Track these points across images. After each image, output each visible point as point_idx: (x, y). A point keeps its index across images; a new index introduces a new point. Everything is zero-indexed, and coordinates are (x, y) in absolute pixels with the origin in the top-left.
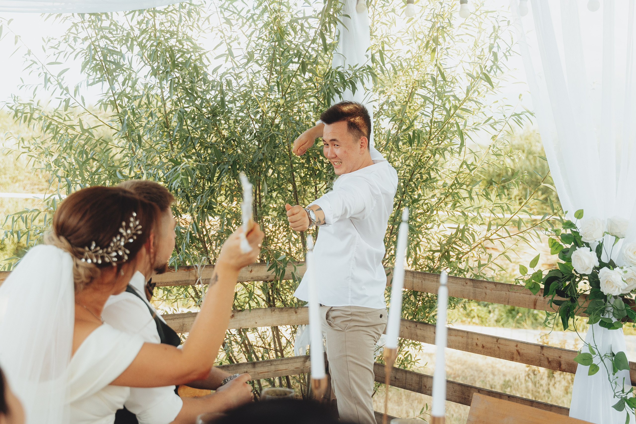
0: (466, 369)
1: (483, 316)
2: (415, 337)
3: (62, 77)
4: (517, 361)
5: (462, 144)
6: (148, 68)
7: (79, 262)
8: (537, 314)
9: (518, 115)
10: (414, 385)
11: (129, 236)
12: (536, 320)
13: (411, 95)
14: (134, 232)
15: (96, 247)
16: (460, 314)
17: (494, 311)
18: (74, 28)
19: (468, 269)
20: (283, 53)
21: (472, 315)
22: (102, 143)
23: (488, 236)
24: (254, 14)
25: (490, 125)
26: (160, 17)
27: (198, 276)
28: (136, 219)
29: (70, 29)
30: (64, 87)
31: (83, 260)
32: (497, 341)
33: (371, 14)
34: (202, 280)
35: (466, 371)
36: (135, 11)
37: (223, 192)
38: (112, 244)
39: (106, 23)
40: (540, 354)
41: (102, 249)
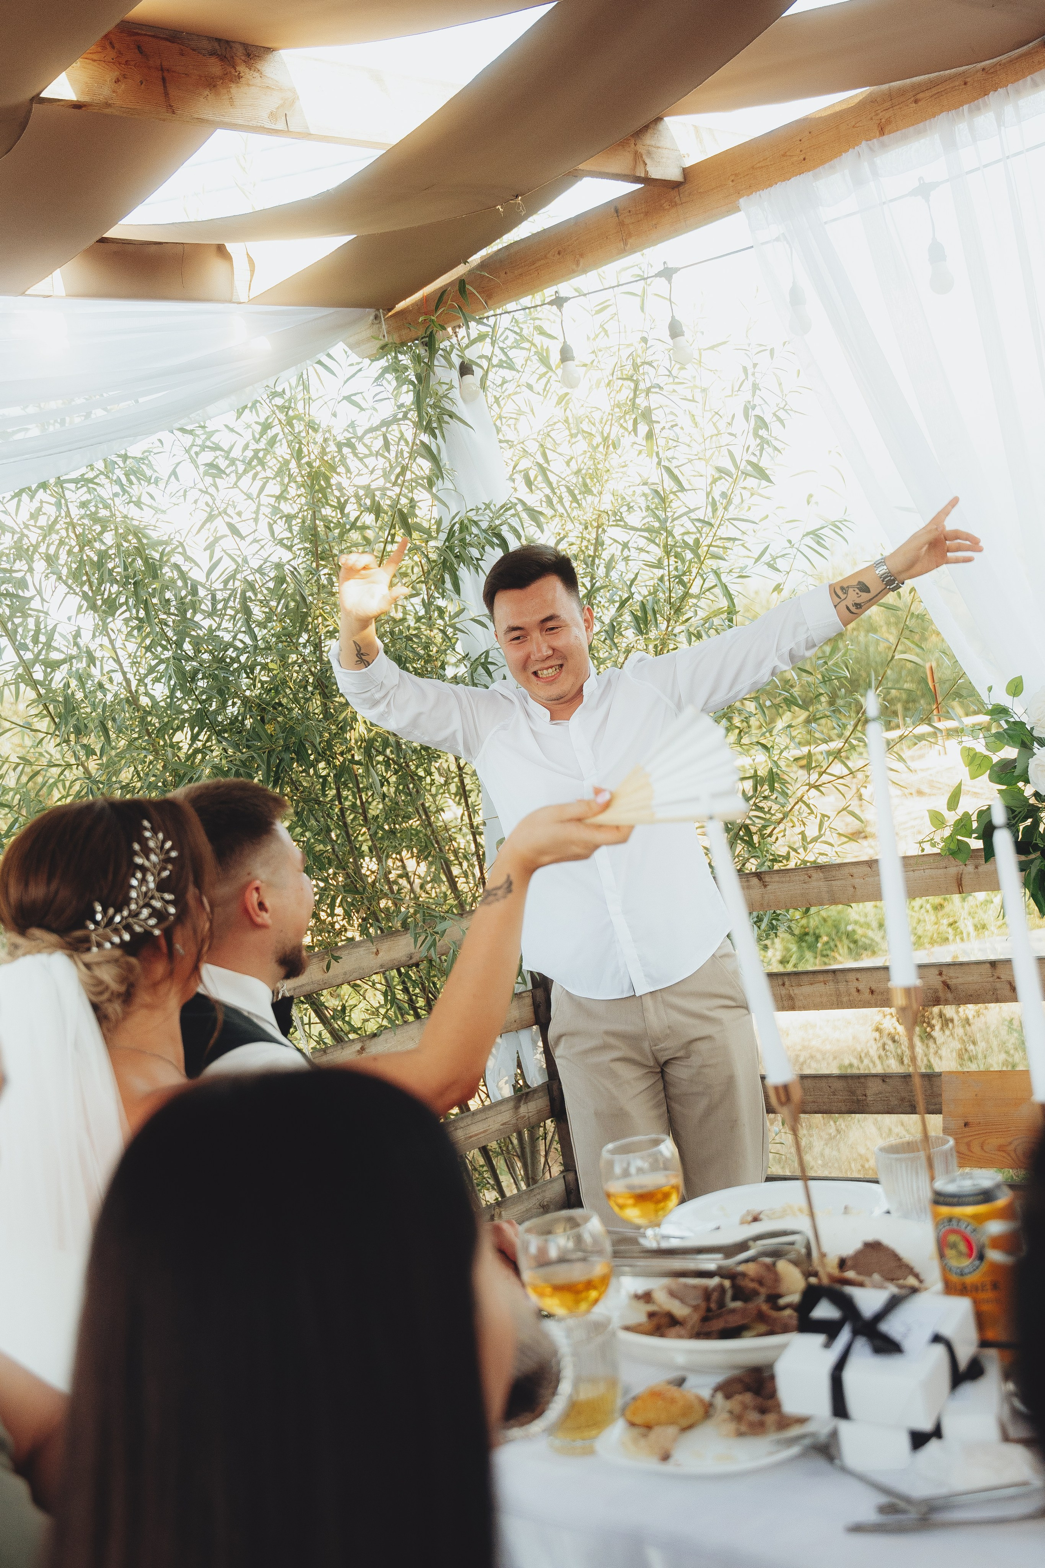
7: (88, 957)
8: (854, 931)
9: (815, 532)
11: (158, 867)
12: (855, 942)
14: (161, 857)
15: (105, 912)
23: (811, 781)
24: (259, 450)
25: (769, 564)
28: (155, 832)
31: (95, 949)
38: (134, 894)
40: (991, 979)
41: (118, 910)
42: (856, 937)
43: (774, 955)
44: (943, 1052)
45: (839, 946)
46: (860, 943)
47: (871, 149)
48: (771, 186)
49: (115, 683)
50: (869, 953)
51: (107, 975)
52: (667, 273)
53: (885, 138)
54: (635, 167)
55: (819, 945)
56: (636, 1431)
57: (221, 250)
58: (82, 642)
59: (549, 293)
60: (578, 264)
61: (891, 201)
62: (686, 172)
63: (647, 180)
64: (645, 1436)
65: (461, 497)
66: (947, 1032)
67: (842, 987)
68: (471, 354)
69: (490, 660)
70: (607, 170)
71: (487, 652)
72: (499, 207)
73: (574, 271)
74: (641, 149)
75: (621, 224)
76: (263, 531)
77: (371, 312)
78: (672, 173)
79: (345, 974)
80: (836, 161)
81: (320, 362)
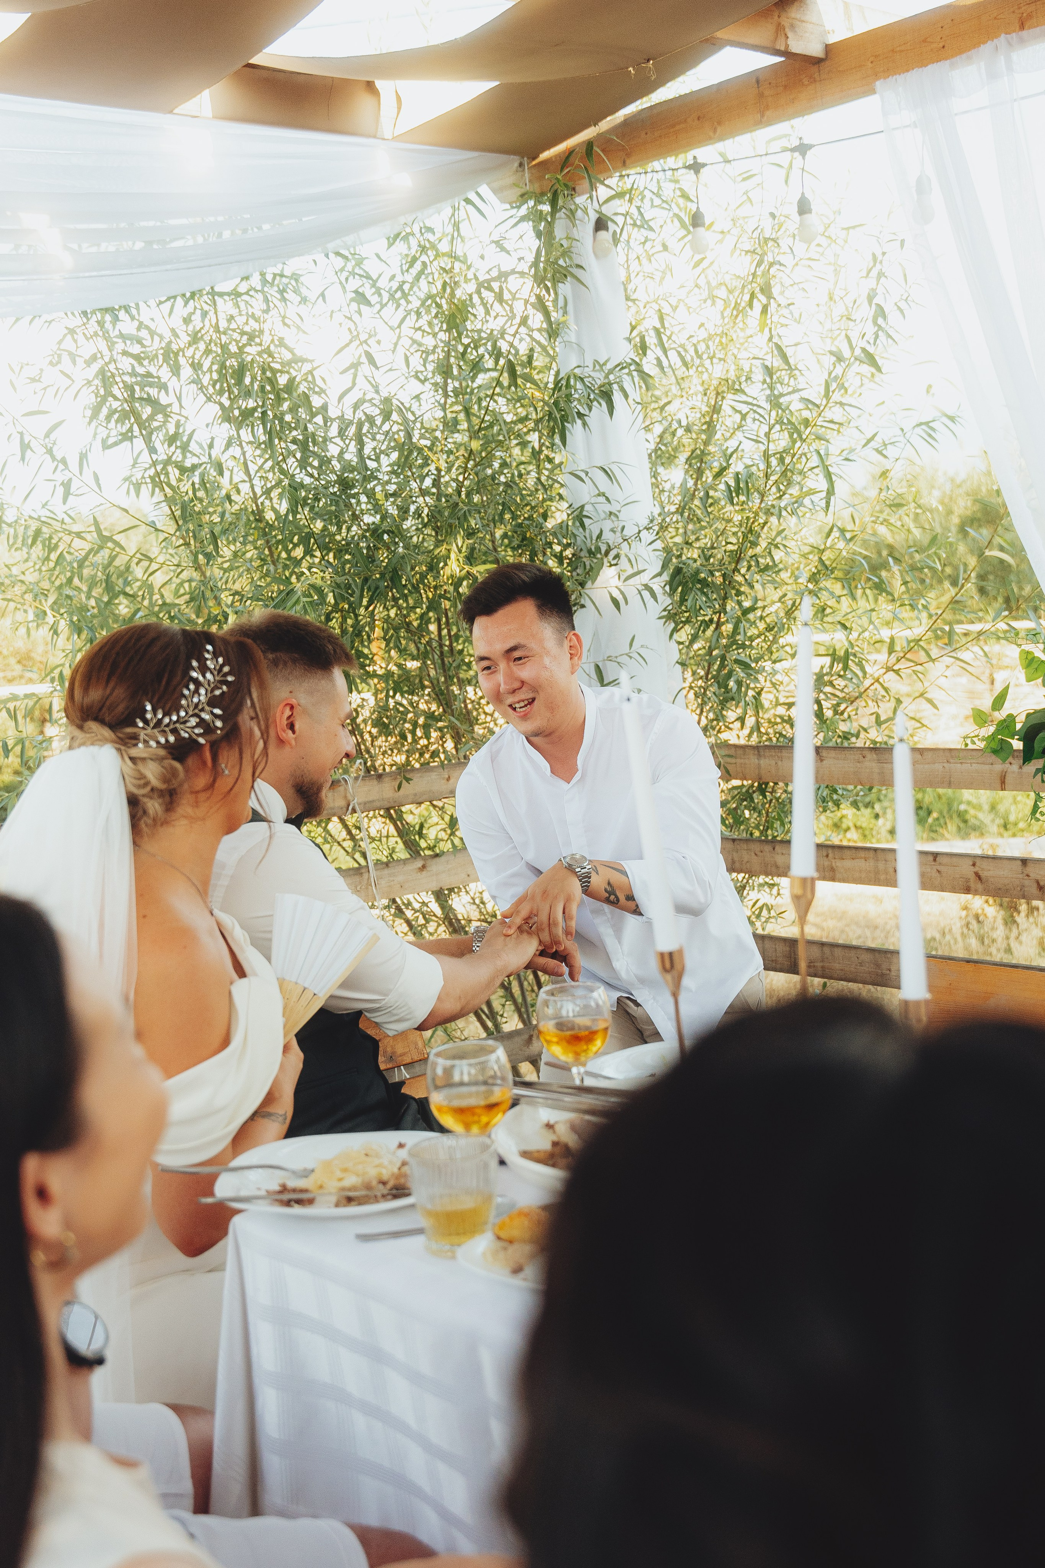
0: (848, 925)
1: (864, 825)
2: (774, 869)
3: (53, 436)
4: (976, 893)
5: (830, 492)
6: (214, 409)
7: (134, 752)
8: (966, 811)
9: (927, 424)
10: (780, 959)
11: (213, 685)
12: (965, 821)
13: (716, 409)
14: (218, 677)
15: (154, 712)
16: (821, 826)
17: (885, 813)
18: (69, 337)
19: (859, 732)
20: (464, 354)
21: (844, 826)
22: (140, 560)
23: (889, 665)
24: (404, 282)
25: (877, 450)
26: (225, 307)
27: (350, 798)
28: (216, 655)
29: (60, 342)
30: (59, 458)
31: (141, 746)
32: (935, 860)
33: (622, 259)
34: (359, 804)
35: (847, 929)
36: (175, 297)
37: (378, 632)
38: (184, 703)
39: (127, 326)
40: (1021, 876)
41: (166, 714)
42: (968, 817)
43: (884, 825)
44: (1023, 938)
45: (949, 825)
46: (970, 823)
47: (1009, 44)
48: (907, 71)
49: (242, 494)
50: (977, 834)
51: (152, 772)
52: (802, 149)
53: (1024, 33)
54: (776, 38)
55: (930, 820)
56: (500, 1244)
57: (370, 86)
58: (214, 453)
59: (688, 157)
60: (715, 131)
61: (1023, 98)
62: (829, 49)
63: (786, 53)
64: (505, 1249)
65: (582, 351)
66: (1031, 919)
67: (881, 866)
68: (607, 210)
69: (585, 513)
70: (747, 40)
71: (582, 507)
72: (631, 69)
73: (710, 138)
74: (785, 22)
75: (761, 95)
76: (400, 363)
77: (515, 160)
78: (815, 49)
79: (415, 795)
80: (973, 52)
81: (468, 201)
